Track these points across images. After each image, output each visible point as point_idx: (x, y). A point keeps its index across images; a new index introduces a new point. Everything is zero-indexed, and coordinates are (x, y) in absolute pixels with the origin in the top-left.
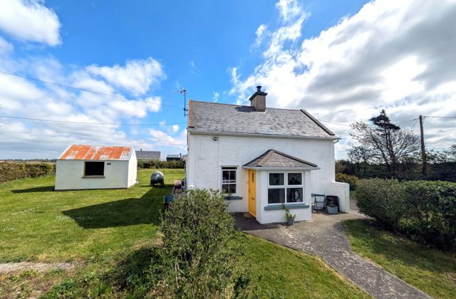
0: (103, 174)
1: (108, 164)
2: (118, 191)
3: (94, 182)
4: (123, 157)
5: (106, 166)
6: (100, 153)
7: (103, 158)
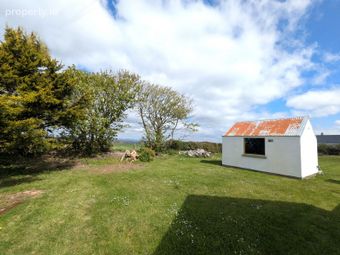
0: (263, 153)
1: (270, 141)
2: (284, 179)
3: (254, 162)
4: (290, 132)
5: (267, 144)
6: (260, 128)
7: (263, 133)
